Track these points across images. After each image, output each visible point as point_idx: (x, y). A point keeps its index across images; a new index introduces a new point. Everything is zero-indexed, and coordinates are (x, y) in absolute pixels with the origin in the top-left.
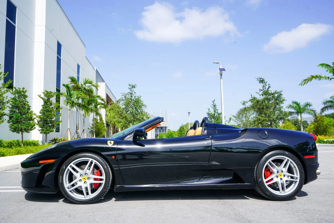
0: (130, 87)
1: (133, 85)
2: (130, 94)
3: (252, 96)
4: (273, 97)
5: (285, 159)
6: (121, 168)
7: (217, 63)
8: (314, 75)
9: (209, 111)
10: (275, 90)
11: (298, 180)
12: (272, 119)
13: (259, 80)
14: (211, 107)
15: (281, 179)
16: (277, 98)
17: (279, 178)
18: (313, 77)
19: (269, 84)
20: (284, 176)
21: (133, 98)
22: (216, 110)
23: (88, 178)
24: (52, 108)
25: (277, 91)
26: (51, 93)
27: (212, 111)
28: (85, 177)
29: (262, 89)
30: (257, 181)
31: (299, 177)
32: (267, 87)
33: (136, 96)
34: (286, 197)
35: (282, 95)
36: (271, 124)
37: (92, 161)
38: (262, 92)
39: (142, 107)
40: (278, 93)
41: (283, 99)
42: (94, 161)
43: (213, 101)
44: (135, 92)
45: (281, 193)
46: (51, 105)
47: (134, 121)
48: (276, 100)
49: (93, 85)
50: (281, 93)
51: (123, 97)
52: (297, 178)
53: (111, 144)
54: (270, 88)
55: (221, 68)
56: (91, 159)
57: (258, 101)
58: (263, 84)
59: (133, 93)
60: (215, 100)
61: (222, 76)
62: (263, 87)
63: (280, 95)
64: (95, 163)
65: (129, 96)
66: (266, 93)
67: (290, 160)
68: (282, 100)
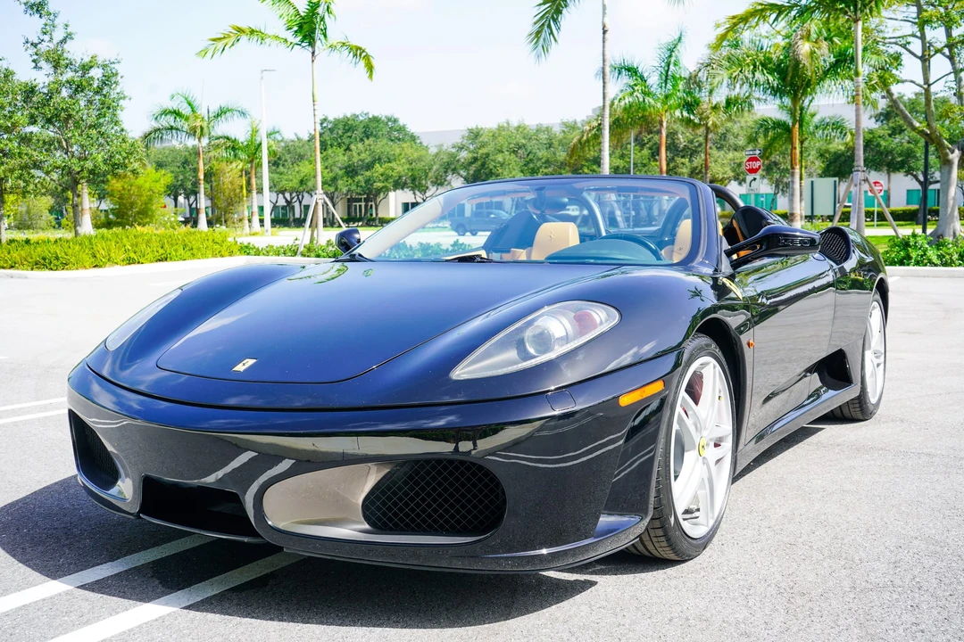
8: (243, 25)
10: (91, 53)
18: (240, 30)
19: (68, 25)
29: (36, 41)
31: (883, 351)
32: (59, 35)
35: (115, 74)
41: (118, 91)
54: (70, 42)
58: (43, 21)
62: (45, 33)
63: (112, 75)
64: (719, 373)
68: (116, 96)
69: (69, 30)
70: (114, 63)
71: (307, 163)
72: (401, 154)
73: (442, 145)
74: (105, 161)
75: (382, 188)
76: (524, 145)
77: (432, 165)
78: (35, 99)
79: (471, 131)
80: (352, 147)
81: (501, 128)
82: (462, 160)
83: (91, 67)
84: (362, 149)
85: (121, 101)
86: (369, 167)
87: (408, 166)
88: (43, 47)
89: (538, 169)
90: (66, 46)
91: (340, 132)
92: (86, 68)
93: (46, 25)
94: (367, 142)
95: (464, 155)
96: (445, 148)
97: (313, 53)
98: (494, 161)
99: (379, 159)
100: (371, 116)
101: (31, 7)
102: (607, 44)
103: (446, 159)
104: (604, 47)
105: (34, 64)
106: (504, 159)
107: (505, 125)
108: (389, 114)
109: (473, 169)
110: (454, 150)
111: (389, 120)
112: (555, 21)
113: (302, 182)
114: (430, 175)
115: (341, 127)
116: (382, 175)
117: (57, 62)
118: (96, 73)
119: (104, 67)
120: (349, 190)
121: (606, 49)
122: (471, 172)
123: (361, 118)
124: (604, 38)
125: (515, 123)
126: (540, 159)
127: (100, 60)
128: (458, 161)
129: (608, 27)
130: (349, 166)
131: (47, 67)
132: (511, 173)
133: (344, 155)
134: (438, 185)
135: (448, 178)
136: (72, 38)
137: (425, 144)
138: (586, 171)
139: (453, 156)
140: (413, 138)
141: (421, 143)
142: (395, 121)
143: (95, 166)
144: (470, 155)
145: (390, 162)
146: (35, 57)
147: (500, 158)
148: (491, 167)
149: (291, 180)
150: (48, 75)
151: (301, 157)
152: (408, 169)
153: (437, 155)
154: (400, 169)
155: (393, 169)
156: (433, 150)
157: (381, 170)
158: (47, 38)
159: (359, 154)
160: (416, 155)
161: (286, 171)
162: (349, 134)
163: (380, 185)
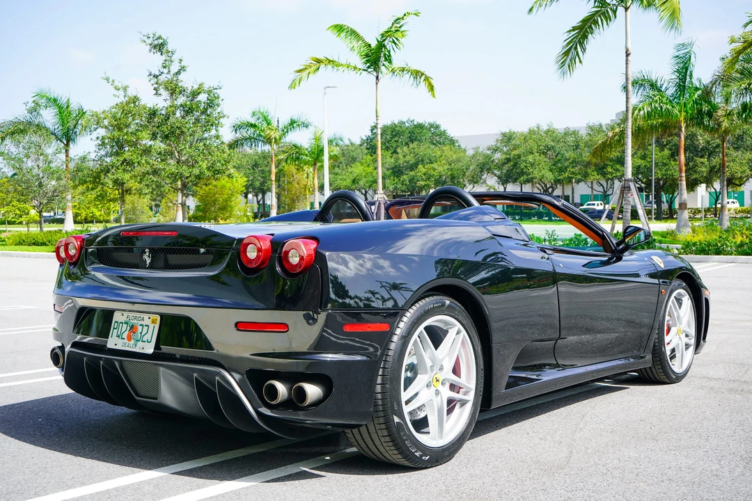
10: (200, 81)
13: (150, 41)
18: (319, 61)
19: (182, 60)
29: (157, 73)
32: (174, 68)
35: (218, 98)
50: (218, 91)
54: (183, 74)
58: (164, 57)
62: (165, 67)
63: (214, 99)
69: (183, 64)
70: (216, 89)
71: (359, 164)
72: (441, 156)
73: (479, 148)
74: (208, 169)
75: (424, 186)
76: (553, 147)
77: (469, 166)
78: (156, 120)
79: (504, 135)
80: (399, 150)
81: (531, 132)
82: (496, 161)
83: (199, 93)
84: (407, 152)
85: (221, 119)
86: (413, 167)
87: (448, 166)
88: (162, 78)
89: (566, 168)
90: (180, 77)
91: (388, 137)
92: (195, 94)
93: (166, 61)
94: (411, 146)
95: (498, 156)
96: (481, 150)
97: (377, 78)
98: (525, 161)
99: (422, 161)
100: (415, 123)
101: (155, 47)
102: (629, 66)
103: (481, 160)
104: (627, 68)
105: (155, 92)
106: (535, 160)
107: (536, 129)
108: (432, 122)
109: (506, 168)
110: (489, 152)
111: (432, 126)
112: (581, 44)
113: (354, 181)
114: (468, 174)
115: (389, 132)
116: (425, 174)
117: (174, 90)
118: (203, 98)
119: (209, 92)
120: (395, 188)
121: (629, 70)
122: (504, 171)
123: (407, 125)
124: (627, 60)
125: (545, 128)
126: (567, 160)
127: (206, 87)
128: (493, 161)
129: (631, 50)
130: (396, 167)
131: (165, 94)
132: (541, 172)
133: (391, 157)
134: (475, 183)
135: (483, 177)
136: (185, 70)
137: (463, 147)
138: (610, 169)
139: (487, 157)
140: (452, 142)
141: (459, 146)
142: (437, 127)
143: (200, 172)
144: (504, 156)
145: (431, 163)
146: (156, 86)
147: (530, 158)
148: (522, 166)
149: (345, 180)
150: (165, 100)
151: (354, 160)
152: (448, 169)
153: (474, 156)
154: (441, 169)
155: (434, 169)
156: (470, 152)
157: (424, 170)
158: (166, 71)
159: (404, 156)
160: (454, 157)
161: (340, 171)
162: (396, 139)
163: (423, 183)
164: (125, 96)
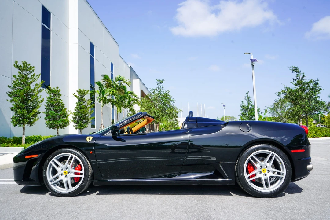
0: (158, 82)
1: (161, 80)
2: (159, 89)
3: (284, 86)
4: (308, 86)
5: (270, 153)
6: (98, 163)
7: (248, 54)
9: (243, 104)
11: (284, 176)
12: (306, 110)
13: (292, 69)
14: (245, 99)
15: (265, 175)
16: (313, 87)
17: (263, 173)
19: (304, 73)
20: (269, 171)
21: (162, 92)
22: (250, 102)
23: (69, 172)
24: (86, 105)
25: (313, 80)
26: (84, 91)
27: (246, 103)
28: (66, 171)
29: (296, 79)
30: (238, 176)
31: (285, 172)
32: (301, 77)
33: (165, 91)
34: (269, 194)
35: (318, 84)
36: (307, 115)
37: (72, 156)
38: (295, 82)
39: (171, 101)
40: (313, 82)
41: (320, 88)
42: (74, 156)
43: (247, 93)
44: (163, 87)
45: (265, 189)
46: (84, 102)
47: (162, 115)
48: (312, 89)
49: (125, 82)
51: (152, 93)
52: (283, 174)
53: (90, 139)
54: (304, 78)
55: (252, 58)
56: (71, 155)
57: (291, 92)
58: (297, 73)
59: (161, 88)
60: (248, 92)
61: (253, 67)
62: (297, 77)
63: (316, 84)
64: (75, 158)
65: (157, 92)
66: (300, 83)
67: (275, 154)
68: (318, 90)
69: (304, 74)
70: (317, 81)
136: (305, 76)
158: (298, 77)
164: (284, 88)
